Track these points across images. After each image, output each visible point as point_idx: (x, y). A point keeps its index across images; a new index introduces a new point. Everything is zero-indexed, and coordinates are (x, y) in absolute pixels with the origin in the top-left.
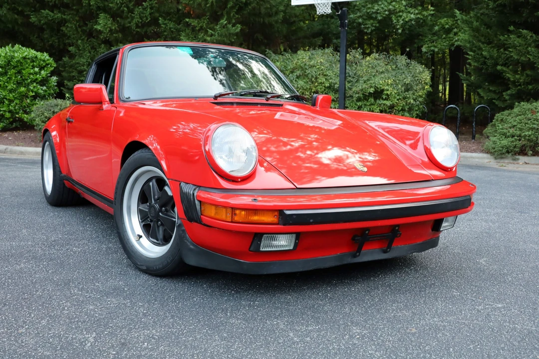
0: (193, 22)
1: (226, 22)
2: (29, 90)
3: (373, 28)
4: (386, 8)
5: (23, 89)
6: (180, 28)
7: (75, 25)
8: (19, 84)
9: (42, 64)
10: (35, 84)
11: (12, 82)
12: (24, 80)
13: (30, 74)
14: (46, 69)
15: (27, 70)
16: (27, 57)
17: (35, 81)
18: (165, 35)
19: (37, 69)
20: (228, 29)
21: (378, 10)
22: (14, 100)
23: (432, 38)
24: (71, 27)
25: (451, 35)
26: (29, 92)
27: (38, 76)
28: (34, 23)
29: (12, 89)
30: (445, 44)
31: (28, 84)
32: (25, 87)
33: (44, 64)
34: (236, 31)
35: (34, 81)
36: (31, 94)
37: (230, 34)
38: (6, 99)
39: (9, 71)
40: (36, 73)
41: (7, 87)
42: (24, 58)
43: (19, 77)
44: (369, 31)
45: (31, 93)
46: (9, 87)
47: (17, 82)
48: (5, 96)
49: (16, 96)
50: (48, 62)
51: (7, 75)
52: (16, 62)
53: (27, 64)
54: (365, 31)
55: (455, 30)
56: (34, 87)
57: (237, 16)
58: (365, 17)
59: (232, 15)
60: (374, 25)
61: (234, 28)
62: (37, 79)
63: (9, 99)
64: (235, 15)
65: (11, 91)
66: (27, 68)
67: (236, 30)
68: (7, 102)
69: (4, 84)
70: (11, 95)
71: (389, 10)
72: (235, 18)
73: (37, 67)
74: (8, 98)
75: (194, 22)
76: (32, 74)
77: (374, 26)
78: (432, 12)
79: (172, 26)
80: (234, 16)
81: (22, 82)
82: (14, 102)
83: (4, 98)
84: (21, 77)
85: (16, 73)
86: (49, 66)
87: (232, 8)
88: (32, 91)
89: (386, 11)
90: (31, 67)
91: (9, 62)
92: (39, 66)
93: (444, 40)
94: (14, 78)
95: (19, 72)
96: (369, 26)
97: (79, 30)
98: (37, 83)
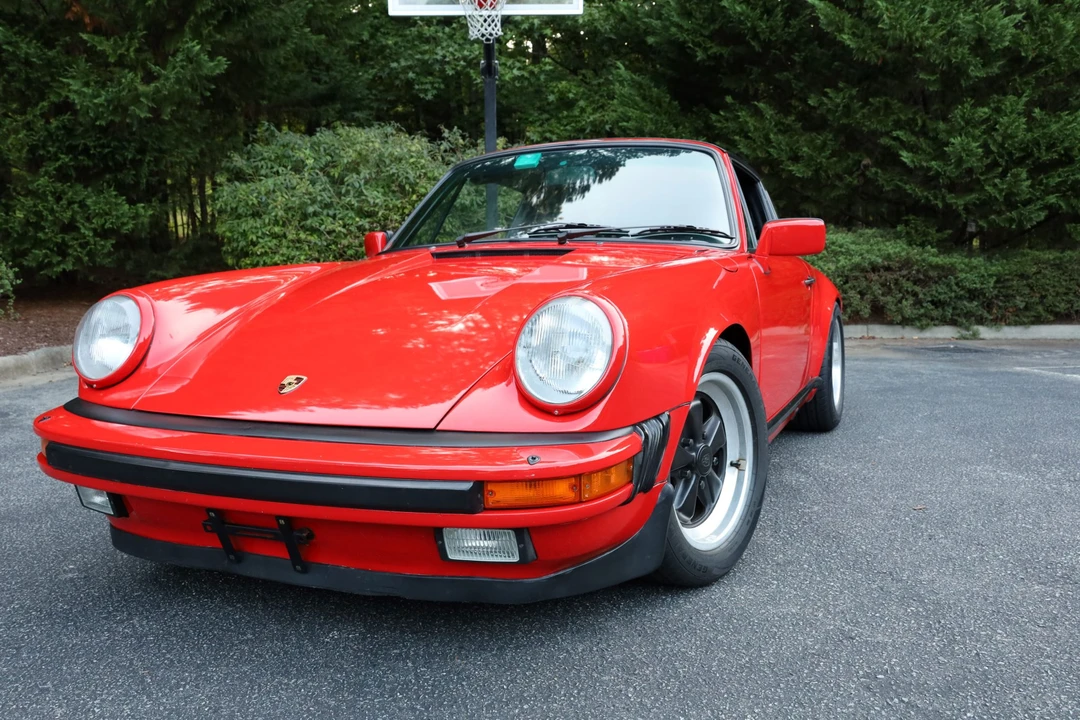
0: (101, 43)
1: (198, 47)
3: (435, 92)
4: (458, 55)
6: (54, 58)
18: (8, 73)
20: (200, 65)
21: (444, 57)
23: (541, 117)
25: (576, 112)
30: (568, 128)
34: (218, 71)
37: (199, 76)
44: (429, 97)
54: (422, 96)
55: (582, 103)
57: (218, 36)
58: (417, 70)
59: (205, 32)
60: (436, 85)
61: (212, 64)
64: (213, 32)
67: (214, 70)
71: (465, 58)
72: (212, 40)
75: (104, 45)
77: (435, 88)
78: (548, 68)
79: (32, 51)
80: (210, 35)
87: (209, 14)
89: (458, 60)
93: (565, 122)
96: (428, 86)
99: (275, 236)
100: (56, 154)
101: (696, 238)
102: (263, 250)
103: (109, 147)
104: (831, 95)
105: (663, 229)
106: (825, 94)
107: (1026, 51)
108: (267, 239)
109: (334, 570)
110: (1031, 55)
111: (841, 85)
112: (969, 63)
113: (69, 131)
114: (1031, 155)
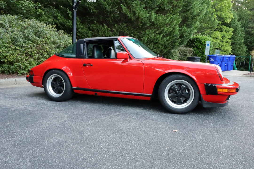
99: (7, 47)
102: (3, 51)
104: (121, 25)
106: (120, 25)
107: (155, 22)
108: (4, 48)
110: (155, 23)
111: (123, 23)
112: (148, 23)
114: (153, 41)
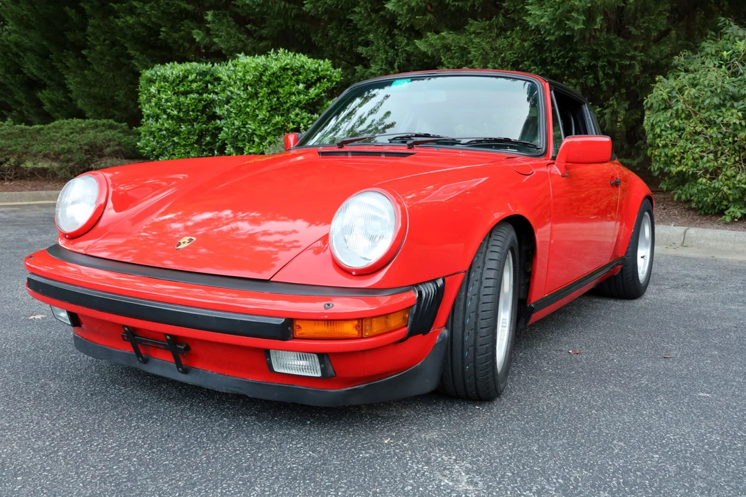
2: (288, 121)
5: (278, 119)
7: (366, 9)
8: (274, 110)
9: (312, 77)
10: (297, 110)
11: (264, 107)
12: (282, 104)
13: (292, 94)
14: (318, 85)
15: (287, 87)
16: (288, 67)
17: (297, 104)
19: (301, 86)
22: (268, 135)
24: (360, 12)
26: (289, 123)
27: (302, 96)
28: (309, 12)
29: (264, 119)
31: (288, 110)
32: (282, 115)
33: (315, 78)
35: (297, 106)
36: (291, 126)
38: (256, 134)
39: (260, 90)
40: (299, 93)
41: (257, 115)
42: (284, 69)
43: (275, 99)
45: (291, 124)
46: (261, 117)
47: (271, 107)
48: (255, 130)
49: (269, 131)
50: (321, 74)
51: (258, 98)
52: (270, 75)
53: (287, 78)
56: (297, 115)
62: (300, 102)
63: (260, 135)
65: (263, 122)
66: (287, 84)
68: (257, 140)
69: (254, 111)
70: (262, 129)
73: (304, 83)
74: (258, 132)
76: (294, 94)
81: (280, 108)
82: (266, 139)
83: (253, 134)
84: (278, 99)
85: (269, 94)
86: (325, 80)
88: (293, 123)
90: (292, 82)
91: (261, 75)
92: (308, 80)
94: (266, 101)
95: (274, 92)
97: (373, 16)
98: (302, 108)
100: (530, 66)
101: (511, 147)
103: (568, 57)
105: (486, 140)
109: (208, 376)
113: (539, 46)
